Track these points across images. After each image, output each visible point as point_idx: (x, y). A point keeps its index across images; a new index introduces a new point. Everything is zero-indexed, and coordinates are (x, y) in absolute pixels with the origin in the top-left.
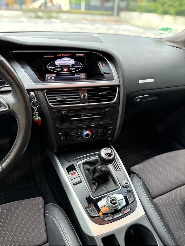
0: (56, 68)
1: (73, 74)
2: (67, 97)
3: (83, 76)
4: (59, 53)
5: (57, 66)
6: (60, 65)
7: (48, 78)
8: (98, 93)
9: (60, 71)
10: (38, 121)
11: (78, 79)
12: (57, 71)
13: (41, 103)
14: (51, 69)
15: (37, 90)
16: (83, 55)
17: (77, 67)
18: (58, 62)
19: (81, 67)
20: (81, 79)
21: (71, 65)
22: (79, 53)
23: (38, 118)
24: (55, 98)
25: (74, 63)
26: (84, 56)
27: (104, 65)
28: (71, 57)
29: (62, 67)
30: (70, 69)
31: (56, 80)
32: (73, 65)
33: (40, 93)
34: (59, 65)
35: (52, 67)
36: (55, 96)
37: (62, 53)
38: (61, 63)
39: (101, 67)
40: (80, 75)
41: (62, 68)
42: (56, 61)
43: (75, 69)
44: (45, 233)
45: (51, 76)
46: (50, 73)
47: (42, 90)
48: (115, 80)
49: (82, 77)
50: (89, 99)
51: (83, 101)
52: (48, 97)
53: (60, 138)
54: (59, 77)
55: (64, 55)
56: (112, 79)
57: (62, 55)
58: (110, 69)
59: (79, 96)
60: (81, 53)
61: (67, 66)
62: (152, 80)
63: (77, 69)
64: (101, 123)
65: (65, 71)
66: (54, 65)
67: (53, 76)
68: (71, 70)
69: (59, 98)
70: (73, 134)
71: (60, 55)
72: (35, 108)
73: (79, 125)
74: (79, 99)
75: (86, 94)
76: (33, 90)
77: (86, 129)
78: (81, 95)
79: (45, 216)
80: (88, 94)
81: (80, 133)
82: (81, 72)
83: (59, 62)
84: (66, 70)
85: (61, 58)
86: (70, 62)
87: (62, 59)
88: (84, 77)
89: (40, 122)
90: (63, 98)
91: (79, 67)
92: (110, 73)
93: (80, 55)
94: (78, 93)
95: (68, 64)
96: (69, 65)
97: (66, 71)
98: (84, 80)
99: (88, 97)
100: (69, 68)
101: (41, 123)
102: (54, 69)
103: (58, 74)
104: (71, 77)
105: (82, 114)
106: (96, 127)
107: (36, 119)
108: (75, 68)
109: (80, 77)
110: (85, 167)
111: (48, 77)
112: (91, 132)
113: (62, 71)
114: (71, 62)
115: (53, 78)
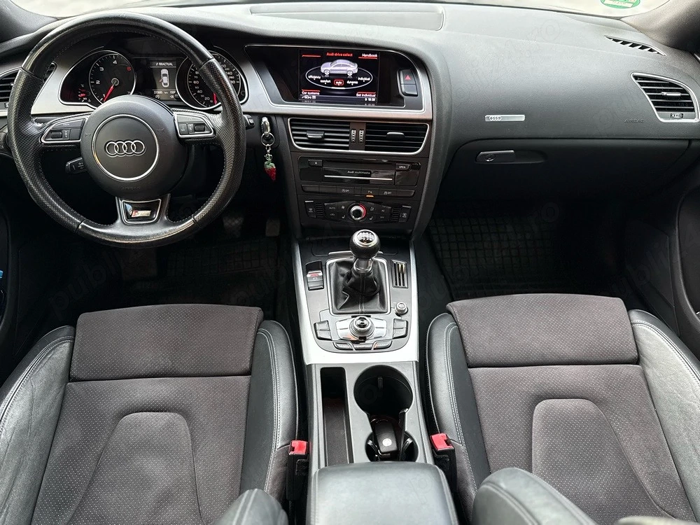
0: (322, 79)
1: (353, 92)
2: (326, 134)
3: (372, 97)
4: (330, 51)
5: (324, 74)
6: (330, 74)
7: (306, 97)
8: (386, 133)
9: (328, 84)
10: (271, 170)
11: (362, 102)
12: (323, 84)
13: (278, 140)
14: (312, 79)
15: (276, 115)
16: (376, 56)
17: (362, 79)
18: (327, 68)
19: (369, 79)
20: (368, 102)
21: (350, 74)
22: (367, 53)
23: (270, 165)
24: (305, 133)
25: (356, 71)
26: (378, 57)
27: (408, 78)
28: (352, 60)
29: (334, 77)
30: (348, 82)
31: (319, 101)
32: (354, 75)
33: (280, 121)
34: (327, 73)
35: (315, 77)
36: (305, 131)
37: (335, 51)
38: (332, 70)
39: (402, 82)
40: (366, 95)
41: (332, 81)
42: (323, 65)
43: (357, 83)
44: (248, 359)
45: (312, 93)
46: (310, 87)
47: (284, 116)
48: (423, 110)
49: (370, 100)
50: (367, 143)
51: (355, 145)
52: (292, 130)
53: (307, 210)
54: (326, 95)
55: (339, 55)
56: (419, 106)
57: (336, 55)
58: (418, 88)
59: (348, 135)
60: (373, 53)
61: (343, 77)
62: (522, 118)
63: (361, 82)
64: (386, 193)
65: (338, 86)
66: (318, 72)
67: (315, 95)
68: (350, 85)
69: (310, 136)
70: (332, 206)
71: (332, 54)
72: (268, 147)
73: (343, 190)
74: (348, 140)
75: (362, 133)
76: (269, 116)
77: (357, 202)
78: (354, 132)
79: (256, 336)
80: (366, 133)
81: (343, 207)
82: (368, 89)
83: (329, 69)
84: (339, 83)
85: (332, 59)
86: (349, 69)
87: (335, 62)
88: (374, 100)
89: (275, 173)
90: (319, 136)
91: (366, 79)
92: (416, 96)
93: (370, 55)
94: (348, 128)
95: (345, 72)
96: (346, 75)
97: (340, 86)
98: (373, 105)
99: (366, 138)
100: (345, 81)
101: (276, 175)
102: (317, 81)
103: (323, 91)
104: (349, 97)
105: (350, 171)
106: (378, 200)
107: (268, 166)
108: (357, 80)
109: (366, 100)
110: (341, 271)
111: (306, 95)
112: (367, 209)
113: (332, 84)
114: (351, 68)
115: (314, 97)
